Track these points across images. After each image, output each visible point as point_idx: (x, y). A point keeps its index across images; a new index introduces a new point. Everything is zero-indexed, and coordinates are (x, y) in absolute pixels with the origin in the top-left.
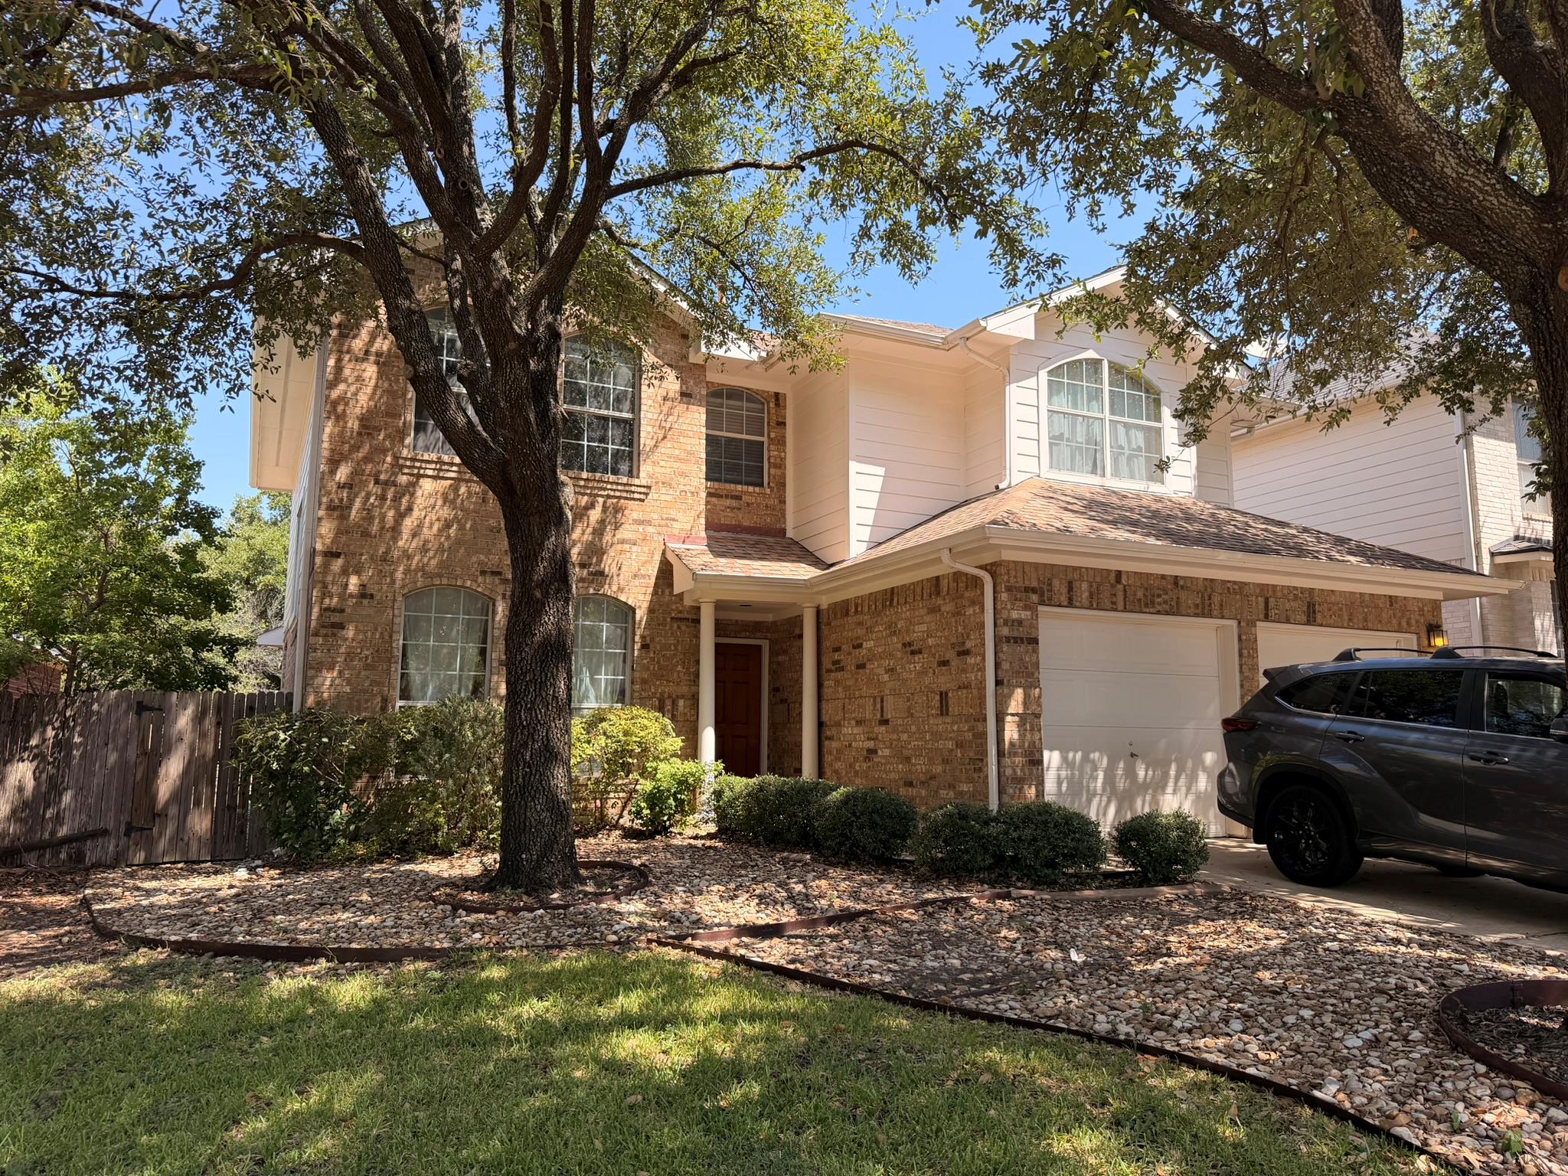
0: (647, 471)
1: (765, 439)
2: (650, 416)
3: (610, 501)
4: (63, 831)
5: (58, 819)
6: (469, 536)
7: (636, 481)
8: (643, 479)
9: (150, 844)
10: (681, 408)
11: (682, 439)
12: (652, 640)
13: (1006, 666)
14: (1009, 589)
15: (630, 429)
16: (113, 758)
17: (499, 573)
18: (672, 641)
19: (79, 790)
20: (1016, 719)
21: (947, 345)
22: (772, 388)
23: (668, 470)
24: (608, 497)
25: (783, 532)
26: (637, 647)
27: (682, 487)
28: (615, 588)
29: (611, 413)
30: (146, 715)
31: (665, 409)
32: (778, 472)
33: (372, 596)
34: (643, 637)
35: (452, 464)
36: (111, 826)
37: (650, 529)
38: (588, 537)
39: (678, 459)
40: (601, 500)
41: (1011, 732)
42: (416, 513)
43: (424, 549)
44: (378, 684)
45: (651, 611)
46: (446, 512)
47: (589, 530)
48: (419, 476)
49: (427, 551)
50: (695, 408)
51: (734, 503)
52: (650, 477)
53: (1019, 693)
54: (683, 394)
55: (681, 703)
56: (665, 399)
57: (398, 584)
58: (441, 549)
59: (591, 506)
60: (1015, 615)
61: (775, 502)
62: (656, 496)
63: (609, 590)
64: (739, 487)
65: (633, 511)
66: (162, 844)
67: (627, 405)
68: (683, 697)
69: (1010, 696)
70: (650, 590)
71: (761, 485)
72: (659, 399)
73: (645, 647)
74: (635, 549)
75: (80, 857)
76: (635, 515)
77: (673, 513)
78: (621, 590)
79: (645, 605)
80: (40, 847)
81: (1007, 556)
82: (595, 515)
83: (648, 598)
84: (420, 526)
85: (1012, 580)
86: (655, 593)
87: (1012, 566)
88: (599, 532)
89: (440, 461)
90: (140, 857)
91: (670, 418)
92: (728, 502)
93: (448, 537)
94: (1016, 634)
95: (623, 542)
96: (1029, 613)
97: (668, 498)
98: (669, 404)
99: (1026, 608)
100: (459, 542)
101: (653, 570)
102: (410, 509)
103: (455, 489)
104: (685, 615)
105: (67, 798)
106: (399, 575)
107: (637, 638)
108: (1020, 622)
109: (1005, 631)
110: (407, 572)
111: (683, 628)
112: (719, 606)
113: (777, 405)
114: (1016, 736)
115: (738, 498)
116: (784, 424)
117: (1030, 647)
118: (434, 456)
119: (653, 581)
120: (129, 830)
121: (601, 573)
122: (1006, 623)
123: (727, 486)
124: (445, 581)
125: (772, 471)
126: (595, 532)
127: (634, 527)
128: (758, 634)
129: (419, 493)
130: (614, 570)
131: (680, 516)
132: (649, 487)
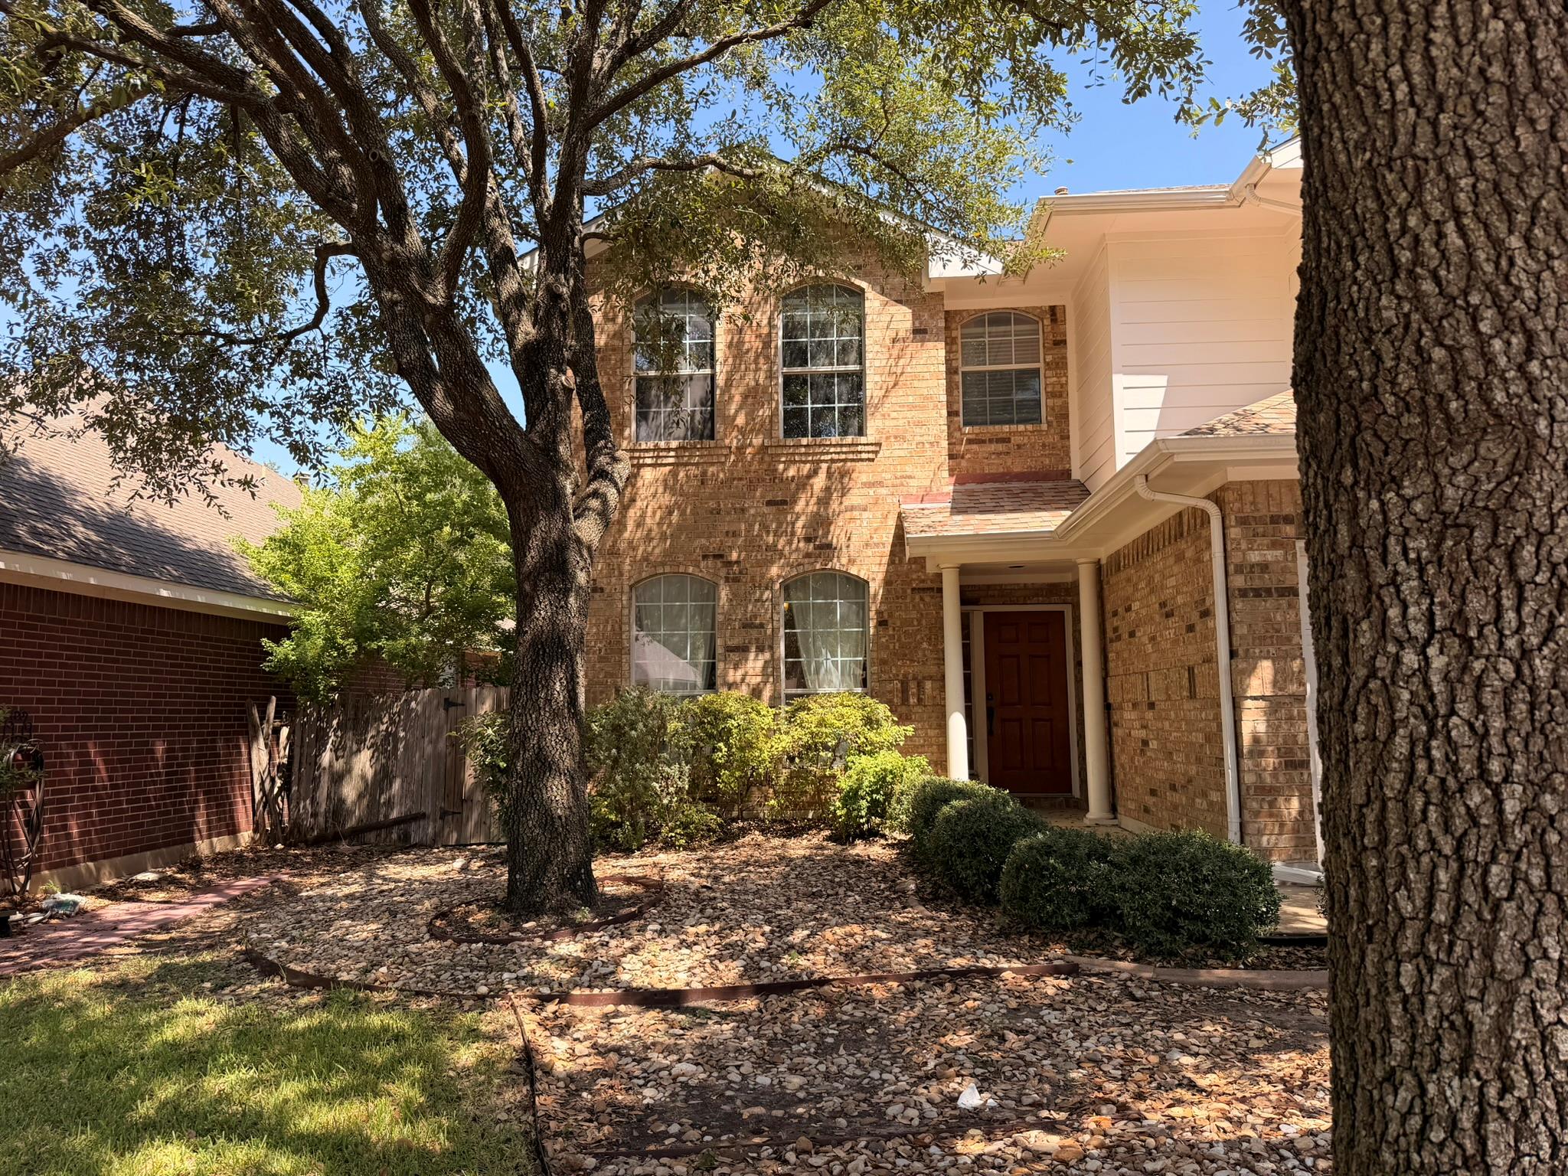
0: (874, 427)
1: (1041, 365)
2: (877, 363)
3: (835, 466)
4: (394, 815)
5: (389, 804)
6: (690, 520)
7: (863, 440)
8: (871, 434)
9: (460, 827)
10: (913, 347)
11: (916, 384)
12: (891, 615)
13: (1241, 630)
14: (1243, 522)
15: (856, 382)
16: (429, 749)
17: (721, 556)
18: (914, 615)
19: (404, 779)
20: (1262, 703)
21: (1233, 200)
22: (1046, 301)
23: (901, 422)
24: (833, 461)
25: (1067, 474)
26: (872, 624)
27: (918, 439)
28: (844, 561)
29: (836, 368)
30: (452, 709)
31: (895, 352)
32: (1059, 402)
33: (602, 590)
34: (879, 613)
35: (669, 450)
36: (428, 810)
37: (883, 491)
38: (812, 508)
39: (912, 407)
40: (824, 466)
41: (1254, 721)
42: (639, 503)
43: (648, 538)
44: (612, 675)
45: (888, 582)
46: (666, 499)
47: (814, 500)
48: (640, 466)
49: (651, 540)
50: (930, 344)
51: (1000, 447)
52: (879, 431)
53: (1265, 669)
54: (916, 331)
55: (928, 685)
56: (894, 341)
57: (626, 575)
58: (663, 537)
59: (815, 472)
60: (1255, 557)
61: (1052, 438)
62: (887, 454)
63: (838, 564)
64: (1006, 428)
65: (862, 473)
66: (471, 826)
67: (853, 356)
68: (931, 678)
69: (1251, 671)
70: (885, 560)
71: (1039, 420)
72: (888, 342)
73: (882, 623)
74: (865, 515)
75: (406, 837)
76: (864, 478)
77: (909, 470)
78: (851, 561)
79: (880, 577)
80: (377, 827)
81: (1235, 475)
82: (819, 482)
83: (884, 568)
84: (643, 516)
85: (1248, 509)
86: (891, 562)
87: (1246, 488)
88: (824, 501)
89: (657, 449)
90: (454, 838)
91: (902, 362)
92: (993, 447)
93: (670, 525)
94: (1257, 584)
95: (852, 508)
96: (1279, 553)
97: (902, 453)
98: (898, 345)
99: (1274, 545)
100: (680, 528)
101: (888, 538)
102: (633, 500)
103: (674, 474)
104: (929, 584)
105: (397, 785)
106: (627, 567)
107: (872, 614)
108: (1264, 567)
109: (1239, 581)
110: (634, 562)
111: (927, 599)
112: (964, 570)
113: (1054, 320)
114: (1262, 728)
115: (1006, 440)
116: (1064, 342)
117: (1284, 602)
118: (651, 445)
119: (888, 548)
120: (444, 814)
121: (829, 546)
122: (1239, 569)
123: (991, 428)
124: (667, 569)
125: (1050, 402)
126: (819, 502)
127: (865, 491)
128: (1055, 599)
129: (640, 483)
130: (843, 540)
131: (918, 473)
132: (879, 445)
